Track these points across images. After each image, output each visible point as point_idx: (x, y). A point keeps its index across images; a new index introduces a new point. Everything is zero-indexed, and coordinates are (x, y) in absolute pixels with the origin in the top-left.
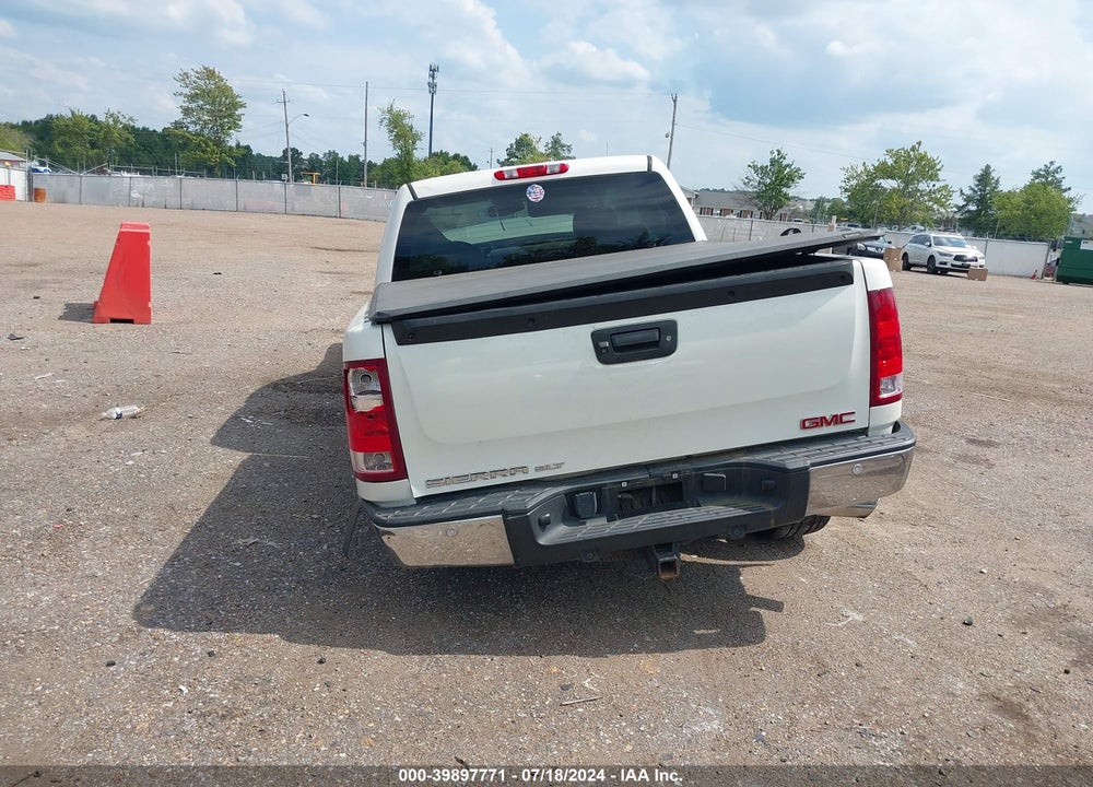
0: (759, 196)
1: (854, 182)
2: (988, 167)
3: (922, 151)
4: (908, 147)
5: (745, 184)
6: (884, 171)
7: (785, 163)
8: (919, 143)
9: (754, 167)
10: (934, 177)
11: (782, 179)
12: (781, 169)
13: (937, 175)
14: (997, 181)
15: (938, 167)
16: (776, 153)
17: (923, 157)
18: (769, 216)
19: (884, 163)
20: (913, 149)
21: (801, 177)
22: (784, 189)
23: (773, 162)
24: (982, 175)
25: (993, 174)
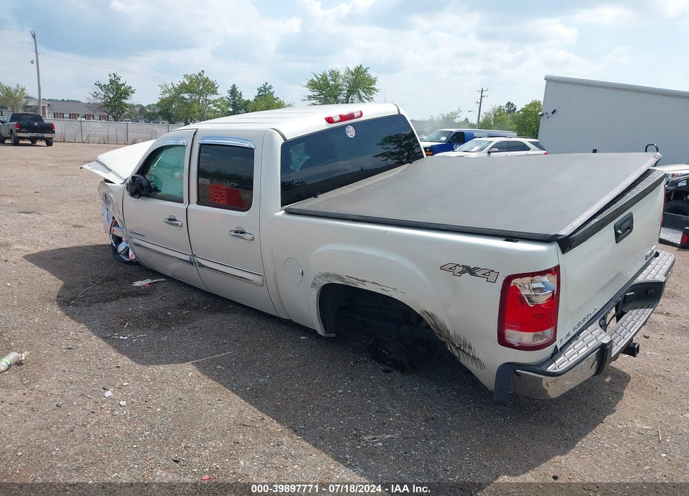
0: (106, 105)
1: (167, 95)
2: (234, 86)
3: (205, 76)
4: (197, 74)
5: (94, 96)
6: (184, 88)
7: (120, 82)
8: (203, 71)
9: (99, 85)
10: (214, 92)
11: (121, 94)
12: (118, 87)
13: (216, 91)
14: (241, 94)
15: (216, 86)
16: (113, 76)
17: (207, 80)
18: (116, 119)
19: (184, 83)
20: (200, 74)
21: (133, 92)
22: (123, 101)
23: (112, 82)
24: (232, 90)
25: (238, 90)
